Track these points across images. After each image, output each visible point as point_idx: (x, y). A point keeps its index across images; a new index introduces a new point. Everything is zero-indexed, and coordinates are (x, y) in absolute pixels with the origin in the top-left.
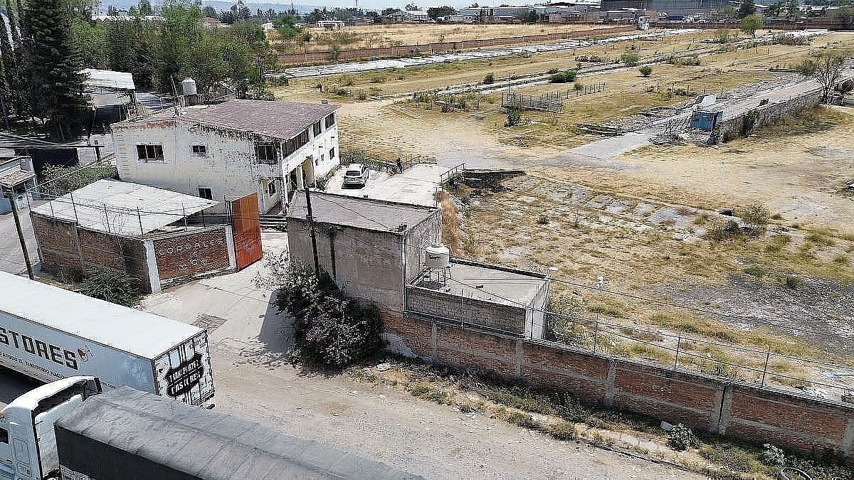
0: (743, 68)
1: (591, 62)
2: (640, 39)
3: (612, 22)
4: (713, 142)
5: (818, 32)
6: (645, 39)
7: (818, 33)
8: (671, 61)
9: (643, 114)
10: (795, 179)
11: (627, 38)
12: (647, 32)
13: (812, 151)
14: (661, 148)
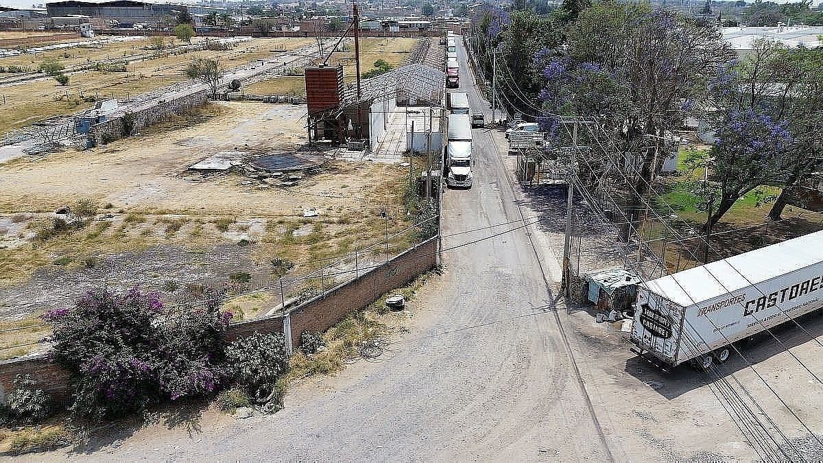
0: (167, 73)
1: (9, 72)
2: (79, 46)
3: (54, 29)
4: (92, 144)
5: (245, 38)
6: (85, 47)
7: (243, 40)
8: (98, 68)
9: (37, 125)
10: (150, 169)
11: (67, 45)
12: (92, 39)
13: (179, 143)
14: (36, 157)
